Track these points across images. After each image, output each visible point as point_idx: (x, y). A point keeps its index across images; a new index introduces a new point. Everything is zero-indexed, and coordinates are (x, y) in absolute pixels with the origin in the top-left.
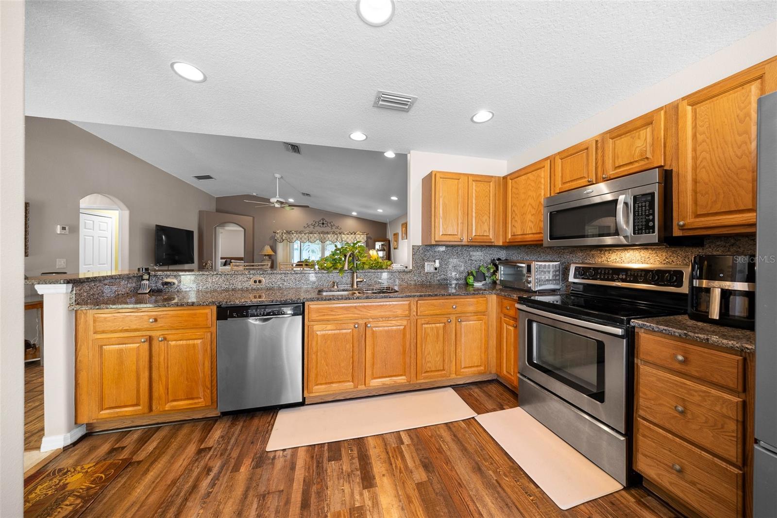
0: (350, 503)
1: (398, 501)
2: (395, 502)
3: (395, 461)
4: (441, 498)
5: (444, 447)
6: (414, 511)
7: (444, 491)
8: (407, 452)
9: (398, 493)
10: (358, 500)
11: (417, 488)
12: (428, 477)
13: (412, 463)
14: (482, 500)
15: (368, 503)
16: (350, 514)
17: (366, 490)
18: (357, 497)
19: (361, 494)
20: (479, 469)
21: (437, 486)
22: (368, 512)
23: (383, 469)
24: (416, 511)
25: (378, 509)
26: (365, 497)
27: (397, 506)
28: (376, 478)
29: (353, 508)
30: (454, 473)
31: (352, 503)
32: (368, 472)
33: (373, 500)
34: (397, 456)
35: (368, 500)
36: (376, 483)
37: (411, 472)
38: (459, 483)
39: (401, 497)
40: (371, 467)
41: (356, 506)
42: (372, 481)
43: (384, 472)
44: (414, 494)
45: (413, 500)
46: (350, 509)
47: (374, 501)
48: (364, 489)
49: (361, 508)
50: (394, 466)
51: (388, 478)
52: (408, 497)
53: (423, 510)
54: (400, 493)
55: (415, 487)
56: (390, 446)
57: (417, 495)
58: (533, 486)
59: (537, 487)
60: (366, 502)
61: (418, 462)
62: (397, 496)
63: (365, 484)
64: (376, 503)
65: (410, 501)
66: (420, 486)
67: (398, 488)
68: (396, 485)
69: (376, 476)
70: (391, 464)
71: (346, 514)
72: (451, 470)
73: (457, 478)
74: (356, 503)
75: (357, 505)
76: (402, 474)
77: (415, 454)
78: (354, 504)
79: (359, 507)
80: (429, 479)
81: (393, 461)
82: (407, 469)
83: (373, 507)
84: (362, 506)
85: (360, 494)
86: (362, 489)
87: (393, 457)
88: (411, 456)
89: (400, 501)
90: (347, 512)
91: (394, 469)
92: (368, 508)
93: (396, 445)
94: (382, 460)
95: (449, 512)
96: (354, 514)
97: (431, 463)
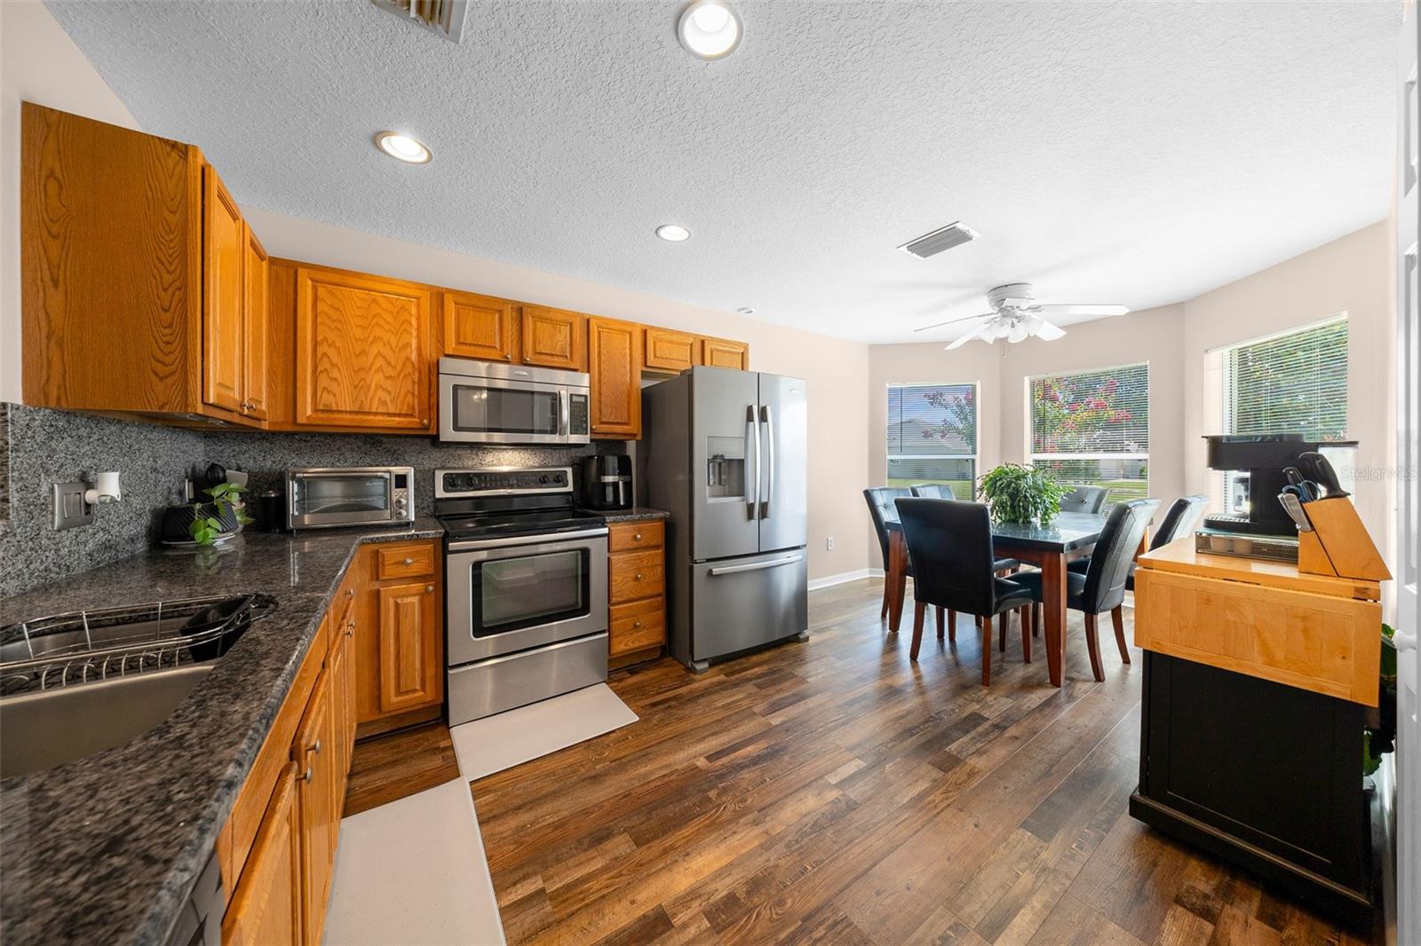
0: (709, 938)
1: (676, 864)
2: (681, 867)
3: (592, 893)
4: (655, 813)
5: (551, 821)
6: (685, 840)
7: (642, 811)
8: (567, 877)
9: (663, 868)
10: (698, 927)
11: (645, 843)
12: (620, 834)
13: (593, 862)
14: (645, 775)
15: (696, 907)
16: (726, 928)
17: (673, 921)
18: (692, 930)
19: (685, 926)
20: (594, 777)
21: (635, 820)
22: (711, 901)
23: (617, 908)
24: (683, 838)
25: (700, 887)
26: (688, 917)
27: (685, 863)
28: (642, 913)
29: (714, 927)
30: (606, 803)
31: (707, 934)
32: (631, 936)
33: (687, 902)
34: (581, 893)
35: (690, 910)
36: (653, 909)
37: (616, 858)
38: (624, 797)
39: (669, 862)
40: (617, 935)
41: (709, 925)
42: (651, 918)
43: (625, 903)
44: (657, 846)
45: (668, 845)
46: (718, 933)
47: (689, 898)
48: (673, 926)
49: (709, 915)
50: (605, 891)
51: (637, 892)
52: (665, 852)
53: (680, 831)
54: (662, 865)
55: (645, 847)
56: (548, 915)
57: (658, 842)
58: (614, 735)
59: (614, 731)
60: (696, 911)
61: (592, 852)
62: (668, 868)
63: (662, 928)
64: (692, 895)
65: (673, 847)
66: (639, 842)
67: (653, 870)
68: (649, 876)
69: (637, 916)
70: (603, 897)
71: (729, 935)
72: (602, 807)
73: (615, 800)
74: (703, 927)
75: (706, 924)
76: (624, 872)
77: (571, 862)
78: (707, 930)
79: (708, 920)
80: (625, 831)
81: (593, 898)
82: (608, 868)
83: (700, 896)
84: (706, 916)
85: (685, 929)
86: (674, 929)
87: (583, 900)
88: (577, 868)
89: (676, 861)
90: (726, 934)
91: (614, 888)
92: (704, 904)
93: (548, 902)
94: (595, 918)
95: (672, 803)
96: (723, 921)
97: (590, 834)
